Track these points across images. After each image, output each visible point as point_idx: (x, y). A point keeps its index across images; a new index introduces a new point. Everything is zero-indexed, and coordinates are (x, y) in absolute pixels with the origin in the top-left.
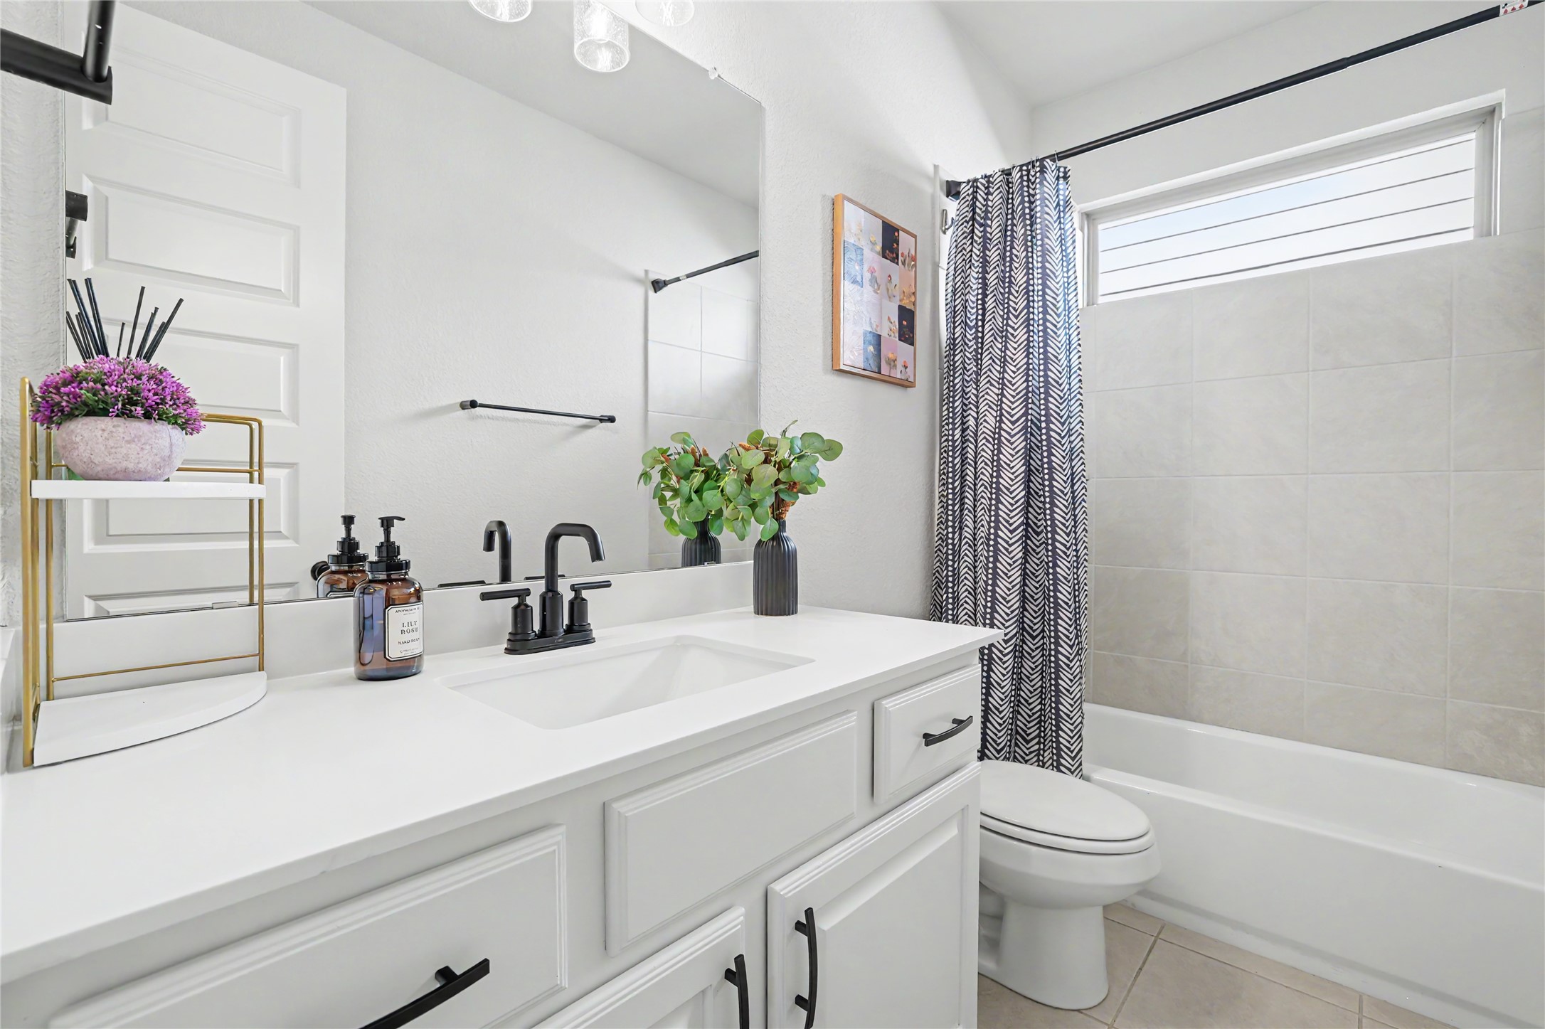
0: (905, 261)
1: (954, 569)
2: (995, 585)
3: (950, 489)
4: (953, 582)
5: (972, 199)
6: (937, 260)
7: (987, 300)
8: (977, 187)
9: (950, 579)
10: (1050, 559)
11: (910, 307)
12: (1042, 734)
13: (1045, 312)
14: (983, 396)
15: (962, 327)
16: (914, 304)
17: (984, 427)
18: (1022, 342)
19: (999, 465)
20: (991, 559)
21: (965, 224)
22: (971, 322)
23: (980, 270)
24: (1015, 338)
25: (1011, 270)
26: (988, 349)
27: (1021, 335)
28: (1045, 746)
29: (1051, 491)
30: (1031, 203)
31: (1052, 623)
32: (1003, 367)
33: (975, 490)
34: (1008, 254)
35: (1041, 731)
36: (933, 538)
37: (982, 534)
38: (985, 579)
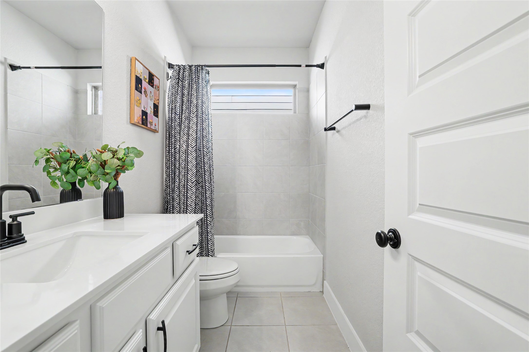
0: (156, 87)
1: (172, 196)
2: (187, 201)
3: (171, 169)
4: (172, 201)
5: (178, 72)
6: (165, 89)
7: (183, 106)
8: (180, 68)
9: (171, 200)
10: (204, 191)
11: (157, 104)
12: (202, 247)
13: (202, 114)
14: (182, 138)
15: (174, 114)
16: (158, 103)
17: (182, 148)
18: (195, 122)
19: (188, 161)
20: (186, 192)
21: (176, 80)
22: (177, 113)
23: (181, 96)
24: (193, 120)
25: (191, 98)
26: (183, 123)
27: (195, 120)
28: (203, 250)
29: (204, 170)
30: (198, 78)
31: (205, 211)
32: (189, 129)
33: (179, 170)
34: (190, 93)
35: (202, 246)
36: (164, 186)
37: (182, 184)
38: (183, 199)
